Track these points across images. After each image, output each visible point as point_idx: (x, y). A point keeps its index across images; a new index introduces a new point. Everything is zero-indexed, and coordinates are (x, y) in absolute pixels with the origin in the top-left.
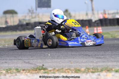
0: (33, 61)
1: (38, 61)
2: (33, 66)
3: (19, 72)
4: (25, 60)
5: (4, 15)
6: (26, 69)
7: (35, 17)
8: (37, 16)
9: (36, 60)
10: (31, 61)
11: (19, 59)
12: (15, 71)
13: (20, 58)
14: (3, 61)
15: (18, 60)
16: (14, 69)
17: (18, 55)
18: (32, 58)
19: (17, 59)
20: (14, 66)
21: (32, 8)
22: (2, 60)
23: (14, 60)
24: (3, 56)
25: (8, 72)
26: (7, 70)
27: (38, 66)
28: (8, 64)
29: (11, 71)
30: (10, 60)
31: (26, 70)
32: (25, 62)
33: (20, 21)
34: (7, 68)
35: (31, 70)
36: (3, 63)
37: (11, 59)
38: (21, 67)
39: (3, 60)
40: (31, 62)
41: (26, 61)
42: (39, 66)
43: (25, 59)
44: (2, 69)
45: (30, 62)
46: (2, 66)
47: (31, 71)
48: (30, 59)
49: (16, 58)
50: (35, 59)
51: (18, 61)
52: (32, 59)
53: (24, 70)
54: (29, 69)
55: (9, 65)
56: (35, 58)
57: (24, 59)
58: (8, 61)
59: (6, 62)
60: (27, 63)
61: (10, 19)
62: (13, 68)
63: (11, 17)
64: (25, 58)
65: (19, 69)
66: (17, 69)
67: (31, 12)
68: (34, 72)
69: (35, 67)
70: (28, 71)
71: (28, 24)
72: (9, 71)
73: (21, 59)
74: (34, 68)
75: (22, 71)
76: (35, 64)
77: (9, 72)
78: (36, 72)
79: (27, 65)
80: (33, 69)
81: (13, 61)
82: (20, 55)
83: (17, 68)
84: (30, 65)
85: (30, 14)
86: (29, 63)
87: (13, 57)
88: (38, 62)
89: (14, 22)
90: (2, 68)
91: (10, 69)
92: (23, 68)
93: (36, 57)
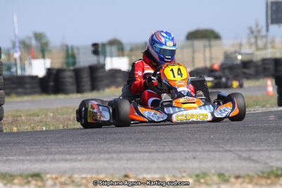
0: (262, 156)
1: (273, 156)
2: (259, 167)
3: (226, 181)
4: (240, 153)
5: (189, 43)
6: (242, 173)
7: (265, 48)
8: (269, 46)
9: (267, 153)
10: (256, 156)
11: (227, 151)
12: (216, 179)
13: (227, 149)
14: (188, 155)
15: (223, 151)
16: (214, 174)
17: (223, 139)
18: (258, 148)
19: (222, 149)
20: (215, 167)
21: (257, 25)
22: (184, 151)
23: (213, 151)
24: (186, 142)
25: (199, 181)
26: (197, 176)
27: (272, 167)
28: (200, 162)
29: (208, 178)
30: (203, 151)
31: (244, 177)
32: (240, 158)
33: (227, 56)
34: (198, 172)
35: (256, 176)
36: (186, 158)
37: (206, 149)
38: (230, 168)
39: (188, 151)
40: (255, 158)
41: (244, 155)
42: (275, 169)
43: (240, 151)
44: (184, 175)
45: (253, 158)
46: (184, 165)
47: (255, 181)
48: (253, 150)
49: (219, 147)
50: (266, 150)
51: (223, 154)
52: (259, 151)
53: (238, 177)
54: (251, 174)
55: (203, 165)
56: (265, 148)
57: (237, 149)
58: (198, 154)
59: (195, 158)
60: (245, 159)
61: (204, 52)
62: (213, 171)
63: (205, 47)
64: (241, 148)
65: (227, 174)
66: (221, 175)
67: (255, 34)
68: (263, 181)
69: (265, 170)
70: (247, 180)
71: (245, 64)
72: (203, 178)
73: (232, 149)
74: (263, 172)
75: (233, 180)
76: (266, 163)
77: (202, 181)
78: (269, 181)
79: (246, 164)
80: (261, 174)
81: (212, 154)
82: (228, 140)
83: (222, 172)
84: (252, 165)
85: (253, 40)
86: (249, 159)
87: (211, 144)
88: (272, 158)
89: (211, 59)
90: (185, 172)
91: (205, 175)
92: (237, 173)
93: (268, 146)
